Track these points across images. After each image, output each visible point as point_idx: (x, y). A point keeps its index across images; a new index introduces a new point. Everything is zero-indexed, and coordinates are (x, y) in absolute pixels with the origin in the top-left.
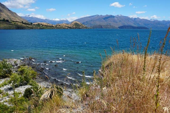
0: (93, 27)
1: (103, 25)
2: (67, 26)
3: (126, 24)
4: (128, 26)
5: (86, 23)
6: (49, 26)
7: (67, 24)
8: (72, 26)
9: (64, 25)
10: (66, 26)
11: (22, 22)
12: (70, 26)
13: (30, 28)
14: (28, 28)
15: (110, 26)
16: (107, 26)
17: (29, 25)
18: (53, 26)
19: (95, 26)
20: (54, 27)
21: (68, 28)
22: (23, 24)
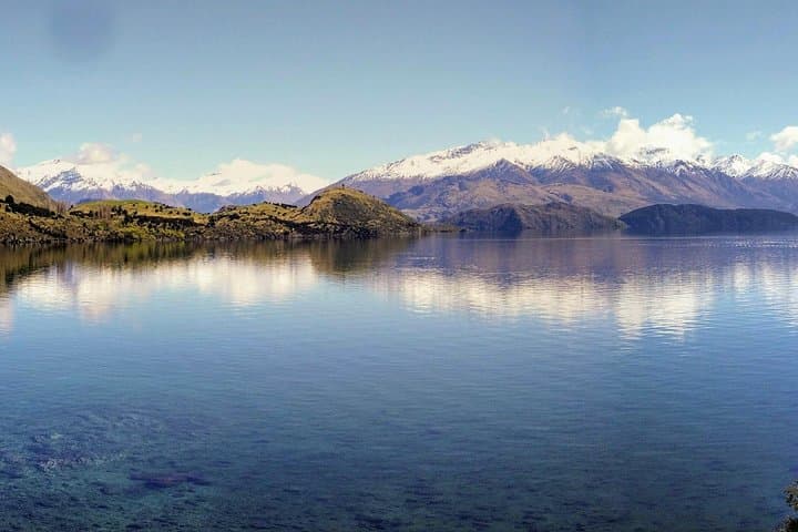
0: (461, 223)
1: (523, 208)
2: (287, 218)
3: (669, 195)
4: (682, 206)
5: (415, 199)
6: (165, 221)
7: (284, 206)
8: (317, 217)
9: (263, 213)
10: (276, 220)
11: (9, 199)
12: (300, 220)
13: (49, 233)
14: (37, 234)
15: (572, 208)
16: (553, 212)
17: (42, 219)
18: (189, 223)
19: (470, 212)
20: (196, 225)
21: (286, 233)
22: (11, 214)
